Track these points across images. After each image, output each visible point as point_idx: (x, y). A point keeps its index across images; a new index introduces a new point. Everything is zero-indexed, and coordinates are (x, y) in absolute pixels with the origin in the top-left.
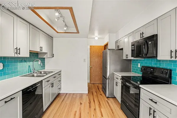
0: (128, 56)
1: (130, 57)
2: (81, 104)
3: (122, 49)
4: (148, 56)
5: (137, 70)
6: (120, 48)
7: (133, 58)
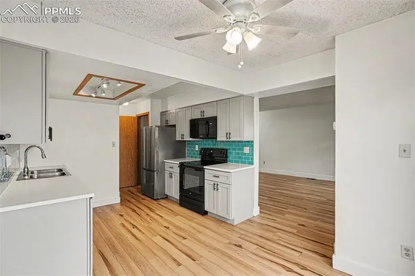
0: (185, 137)
1: (187, 138)
2: (122, 216)
3: (174, 126)
4: (209, 136)
5: (194, 154)
6: (171, 124)
7: (191, 139)
